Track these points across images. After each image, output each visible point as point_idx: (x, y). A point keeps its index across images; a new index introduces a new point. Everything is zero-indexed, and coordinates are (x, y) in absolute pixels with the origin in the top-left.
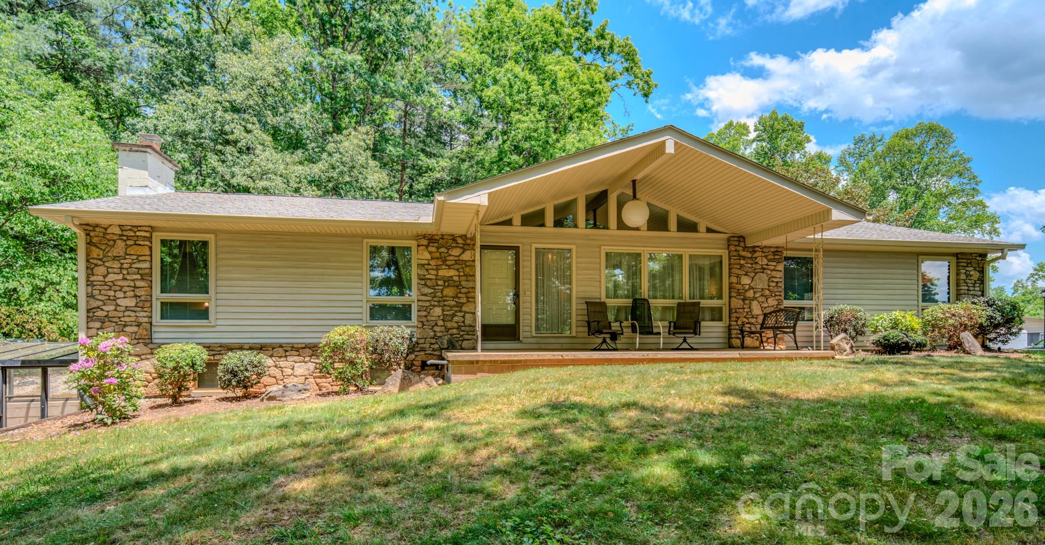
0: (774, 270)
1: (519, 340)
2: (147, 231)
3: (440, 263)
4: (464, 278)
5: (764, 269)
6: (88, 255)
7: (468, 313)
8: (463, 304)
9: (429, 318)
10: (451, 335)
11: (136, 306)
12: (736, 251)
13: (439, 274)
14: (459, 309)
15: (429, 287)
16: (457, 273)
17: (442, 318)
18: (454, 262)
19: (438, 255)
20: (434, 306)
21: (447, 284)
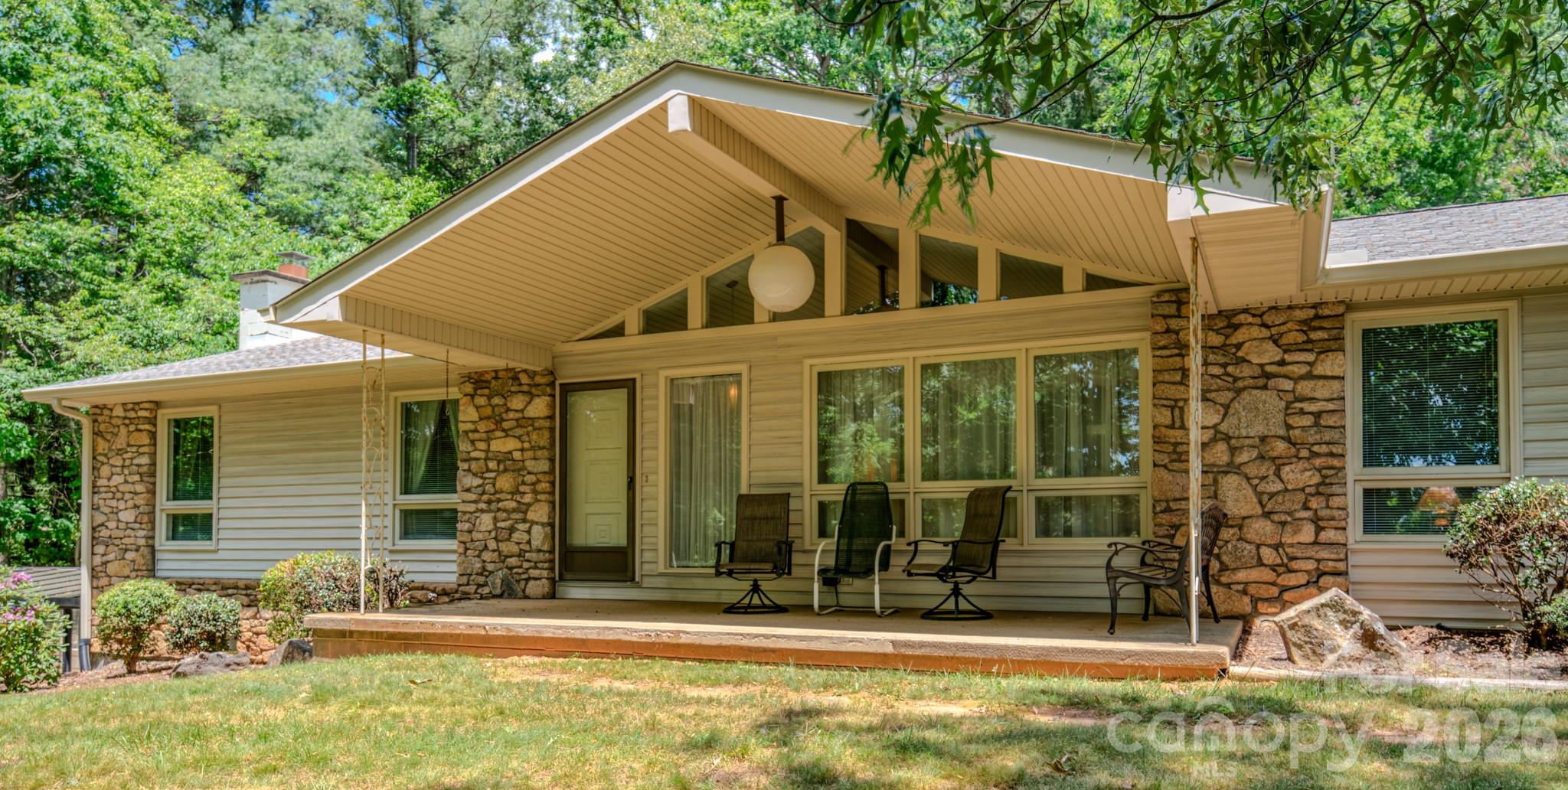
0: (1310, 376)
1: (633, 579)
2: (146, 409)
3: (493, 427)
4: (529, 454)
5: (1269, 376)
6: (94, 450)
7: (537, 523)
8: (529, 505)
9: (476, 535)
10: (511, 569)
11: (135, 522)
12: (1168, 331)
13: (492, 448)
14: (519, 516)
15: (475, 475)
16: (519, 445)
17: (493, 534)
18: (514, 423)
19: (488, 411)
20: (482, 511)
21: (502, 467)
